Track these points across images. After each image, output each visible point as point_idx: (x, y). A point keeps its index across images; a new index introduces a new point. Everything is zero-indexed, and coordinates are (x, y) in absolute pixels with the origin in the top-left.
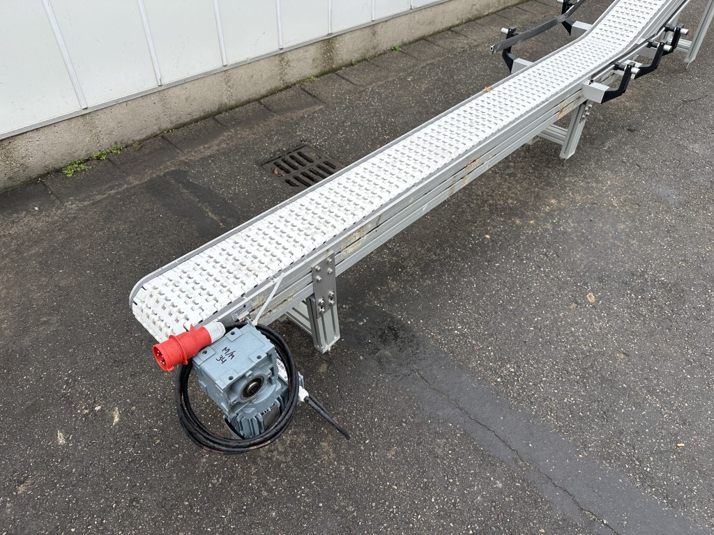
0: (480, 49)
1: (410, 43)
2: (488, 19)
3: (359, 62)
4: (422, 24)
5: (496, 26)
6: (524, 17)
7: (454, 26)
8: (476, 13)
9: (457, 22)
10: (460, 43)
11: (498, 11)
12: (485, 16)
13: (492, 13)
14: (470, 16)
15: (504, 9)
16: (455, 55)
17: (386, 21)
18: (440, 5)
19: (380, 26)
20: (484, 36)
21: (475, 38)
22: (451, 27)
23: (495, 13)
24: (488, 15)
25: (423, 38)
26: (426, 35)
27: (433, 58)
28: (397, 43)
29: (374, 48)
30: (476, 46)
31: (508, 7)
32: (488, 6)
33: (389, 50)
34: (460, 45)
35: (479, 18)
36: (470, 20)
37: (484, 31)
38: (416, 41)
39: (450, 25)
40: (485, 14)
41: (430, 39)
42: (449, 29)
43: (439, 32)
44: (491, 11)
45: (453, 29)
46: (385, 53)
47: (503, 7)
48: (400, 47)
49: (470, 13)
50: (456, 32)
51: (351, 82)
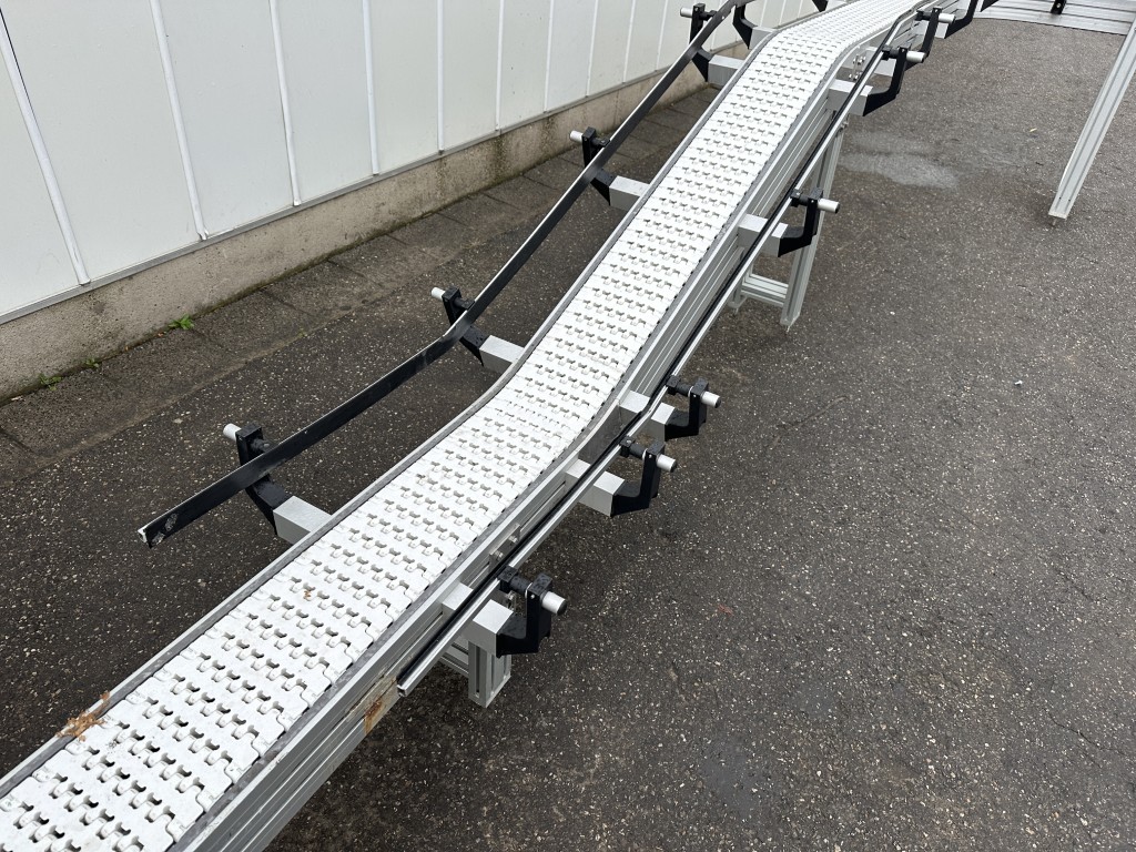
0: (381, 312)
1: (225, 304)
2: (420, 226)
3: (65, 375)
4: (247, 263)
5: (433, 245)
6: (494, 219)
7: (340, 252)
8: (392, 217)
9: (348, 242)
10: (344, 295)
11: (445, 207)
12: (415, 220)
13: (432, 212)
14: (378, 226)
15: (460, 200)
16: (320, 333)
17: (130, 277)
18: (287, 219)
19: (115, 289)
20: (402, 273)
21: (382, 278)
22: (331, 255)
23: (438, 211)
24: (422, 217)
25: (259, 289)
26: (267, 279)
27: (266, 344)
28: (183, 311)
29: (109, 336)
30: (376, 303)
31: (467, 197)
32: (419, 200)
33: (161, 331)
34: (342, 301)
35: (402, 226)
36: (379, 234)
37: (405, 259)
38: (241, 296)
39: (328, 250)
40: (415, 216)
41: (275, 289)
42: (329, 259)
43: (301, 269)
44: (427, 208)
45: (332, 259)
46: (149, 339)
47: (456, 197)
48: (193, 318)
49: (375, 220)
50: (341, 267)
51: (20, 444)
